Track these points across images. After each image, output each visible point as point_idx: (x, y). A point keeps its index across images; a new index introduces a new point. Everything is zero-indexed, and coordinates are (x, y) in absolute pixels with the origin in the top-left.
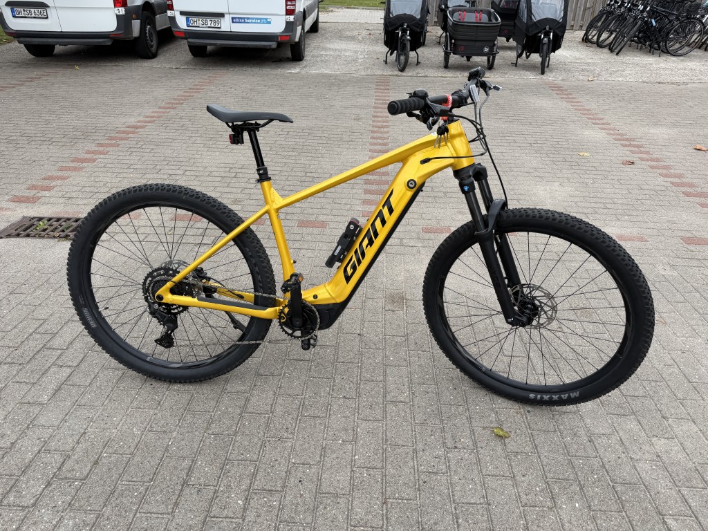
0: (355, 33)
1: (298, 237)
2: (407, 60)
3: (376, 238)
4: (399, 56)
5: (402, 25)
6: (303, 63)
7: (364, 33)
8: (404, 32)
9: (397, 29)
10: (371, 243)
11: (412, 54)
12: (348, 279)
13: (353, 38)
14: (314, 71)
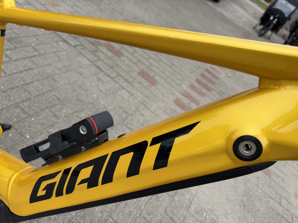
0: (248, 9)
1: (130, 80)
2: (265, 33)
3: (103, 183)
4: (263, 29)
5: (275, 15)
6: (216, 4)
7: (253, 12)
8: (274, 18)
9: (272, 15)
10: (92, 182)
11: (269, 33)
12: (34, 198)
13: (246, 10)
14: (219, 9)
